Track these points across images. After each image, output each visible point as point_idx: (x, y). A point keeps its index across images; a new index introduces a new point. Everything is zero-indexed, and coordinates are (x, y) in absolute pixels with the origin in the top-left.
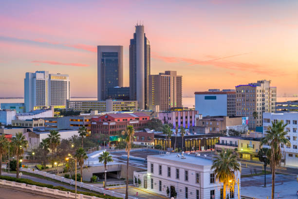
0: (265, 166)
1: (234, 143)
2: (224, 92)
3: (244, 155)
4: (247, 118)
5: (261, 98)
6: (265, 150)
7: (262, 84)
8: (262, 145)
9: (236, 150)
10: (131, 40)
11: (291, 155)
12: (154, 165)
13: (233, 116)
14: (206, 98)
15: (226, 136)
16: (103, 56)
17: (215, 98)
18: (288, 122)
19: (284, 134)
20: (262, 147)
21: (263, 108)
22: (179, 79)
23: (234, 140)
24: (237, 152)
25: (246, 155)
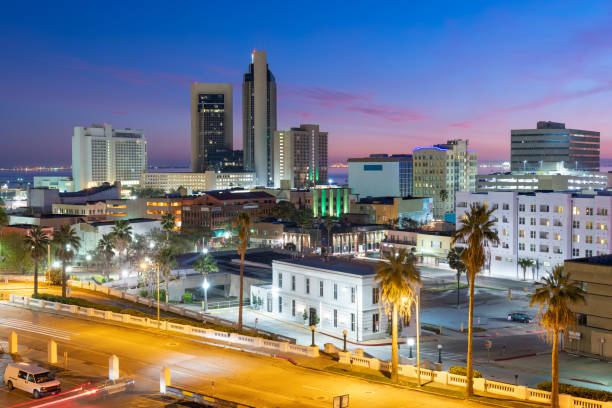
0: (458, 275)
1: (409, 239)
2: (395, 157)
3: (425, 258)
4: (431, 200)
5: (453, 168)
6: (459, 250)
7: (455, 147)
8: (454, 242)
9: (413, 250)
10: (246, 75)
11: (498, 258)
12: (284, 274)
13: (409, 197)
14: (367, 168)
15: (398, 229)
16: (200, 101)
17: (379, 168)
18: (495, 207)
19: (490, 224)
20: (453, 247)
21: (457, 185)
22: (323, 139)
23: (409, 236)
24: (415, 254)
25: (430, 259)
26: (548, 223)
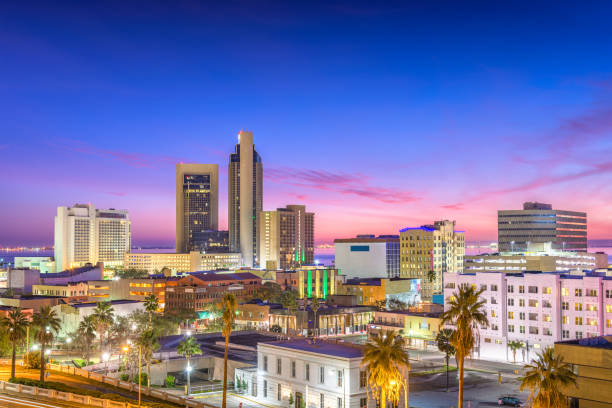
0: (447, 358)
1: (397, 321)
2: (382, 238)
3: (413, 341)
4: (419, 281)
5: (441, 248)
6: (448, 332)
7: (442, 228)
8: (442, 323)
9: (401, 331)
10: (232, 156)
11: (488, 340)
13: (397, 279)
14: (354, 249)
15: (385, 311)
16: (186, 181)
17: (366, 249)
18: (484, 288)
19: (478, 305)
20: (442, 328)
21: (444, 266)
22: (309, 219)
23: (395, 317)
24: (403, 336)
25: (418, 341)
26: (537, 304)
